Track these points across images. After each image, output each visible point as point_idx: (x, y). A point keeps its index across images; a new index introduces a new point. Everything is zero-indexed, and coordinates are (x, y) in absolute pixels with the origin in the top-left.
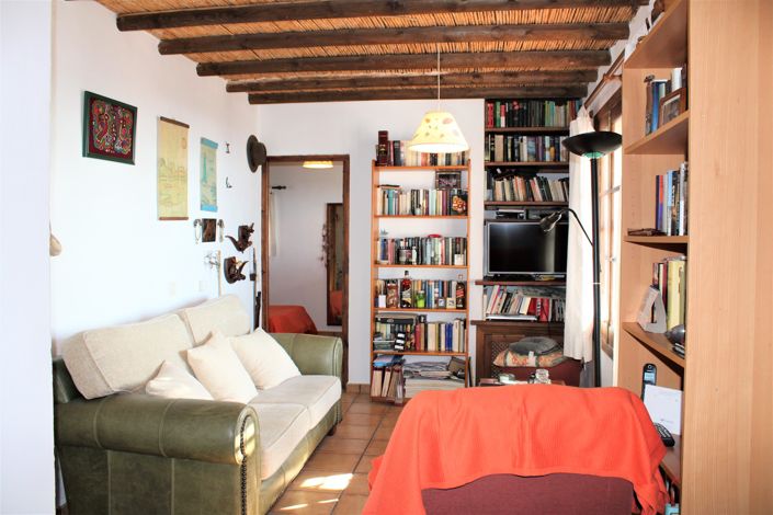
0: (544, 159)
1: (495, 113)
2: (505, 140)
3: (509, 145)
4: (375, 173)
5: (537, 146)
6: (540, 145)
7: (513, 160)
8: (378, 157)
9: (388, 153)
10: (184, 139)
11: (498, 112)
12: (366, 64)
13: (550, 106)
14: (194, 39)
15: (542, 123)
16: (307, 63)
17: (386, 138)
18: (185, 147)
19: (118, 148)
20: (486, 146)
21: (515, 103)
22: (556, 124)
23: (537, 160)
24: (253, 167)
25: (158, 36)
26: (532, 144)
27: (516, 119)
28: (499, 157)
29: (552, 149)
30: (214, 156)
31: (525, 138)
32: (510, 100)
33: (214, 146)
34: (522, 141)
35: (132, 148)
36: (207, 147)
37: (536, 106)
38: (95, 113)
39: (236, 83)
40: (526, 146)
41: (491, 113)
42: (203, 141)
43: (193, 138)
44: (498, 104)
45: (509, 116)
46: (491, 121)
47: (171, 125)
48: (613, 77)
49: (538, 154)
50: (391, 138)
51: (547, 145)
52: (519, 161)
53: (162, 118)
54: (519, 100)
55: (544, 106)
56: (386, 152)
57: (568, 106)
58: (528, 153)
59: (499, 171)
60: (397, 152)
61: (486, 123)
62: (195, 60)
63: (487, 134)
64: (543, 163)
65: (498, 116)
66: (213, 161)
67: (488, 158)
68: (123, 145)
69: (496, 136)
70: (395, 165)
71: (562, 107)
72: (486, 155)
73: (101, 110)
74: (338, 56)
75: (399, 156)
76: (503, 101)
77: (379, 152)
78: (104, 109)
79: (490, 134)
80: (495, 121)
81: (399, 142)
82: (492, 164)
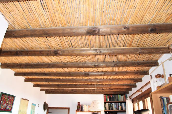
0: (119, 109)
1: (106, 98)
2: (109, 104)
3: (110, 106)
4: (76, 113)
5: (117, 106)
6: (118, 105)
7: (111, 109)
8: (77, 109)
9: (80, 108)
10: (27, 104)
11: (107, 97)
12: (76, 87)
13: (120, 96)
14: (34, 79)
15: (118, 100)
16: (62, 86)
17: (79, 104)
18: (27, 106)
19: (8, 108)
20: (104, 106)
21: (111, 95)
22: (121, 101)
23: (117, 110)
24: (44, 110)
25: (25, 78)
26: (115, 105)
27: (111, 99)
28: (108, 109)
29: (121, 107)
30: (35, 108)
31: (114, 104)
32: (110, 95)
33: (35, 105)
34: (113, 104)
35: (12, 108)
36: (33, 106)
37: (116, 96)
38: (3, 98)
39: (43, 89)
40: (114, 106)
41: (105, 97)
42: (32, 104)
43: (30, 103)
44: (107, 95)
45: (110, 98)
46: (105, 100)
47: (24, 100)
48: (139, 91)
49: (117, 108)
50: (81, 104)
51: (119, 105)
52: (113, 110)
53: (22, 99)
54: (112, 95)
55: (118, 96)
56: (79, 108)
57: (124, 96)
58: (115, 108)
59: (108, 112)
60: (82, 108)
61: (104, 100)
62: (33, 83)
63: (104, 103)
64: (119, 110)
65: (107, 98)
66: (34, 109)
67: (105, 109)
68: (9, 107)
69: (107, 103)
70: (81, 111)
71: (122, 96)
72: (104, 108)
73: (5, 97)
74: (69, 84)
75: (83, 108)
76: (108, 95)
77: (78, 108)
78: (6, 97)
79: (105, 103)
80: (106, 100)
81: (83, 105)
82: (106, 111)
